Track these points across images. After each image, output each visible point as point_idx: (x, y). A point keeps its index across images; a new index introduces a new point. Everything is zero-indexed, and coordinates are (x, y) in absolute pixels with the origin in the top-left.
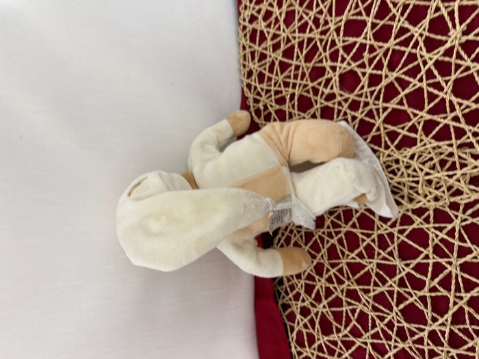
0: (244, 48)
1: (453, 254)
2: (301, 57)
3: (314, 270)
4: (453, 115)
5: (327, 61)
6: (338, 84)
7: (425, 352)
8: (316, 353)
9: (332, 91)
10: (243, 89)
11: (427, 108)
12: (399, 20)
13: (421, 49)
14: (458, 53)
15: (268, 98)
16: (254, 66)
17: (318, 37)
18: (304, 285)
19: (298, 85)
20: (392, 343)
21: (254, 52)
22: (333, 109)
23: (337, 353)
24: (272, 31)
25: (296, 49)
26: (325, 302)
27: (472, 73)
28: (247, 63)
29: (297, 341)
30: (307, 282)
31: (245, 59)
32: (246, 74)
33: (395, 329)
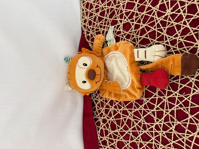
0: (83, 10)
1: (165, 94)
2: (108, 15)
3: (109, 104)
4: (166, 41)
5: (118, 18)
6: (122, 28)
7: (153, 134)
8: (108, 138)
9: (120, 30)
10: (82, 27)
11: (157, 38)
12: (148, 4)
13: (156, 16)
14: (169, 18)
15: (93, 32)
16: (87, 18)
17: (115, 8)
18: (104, 110)
19: (106, 27)
20: (141, 131)
21: (88, 12)
22: (120, 37)
23: (117, 137)
24: (96, 4)
25: (106, 13)
26: (113, 116)
27: (174, 26)
28: (84, 17)
29: (100, 134)
30: (106, 108)
31: (83, 15)
32: (84, 21)
33: (142, 125)
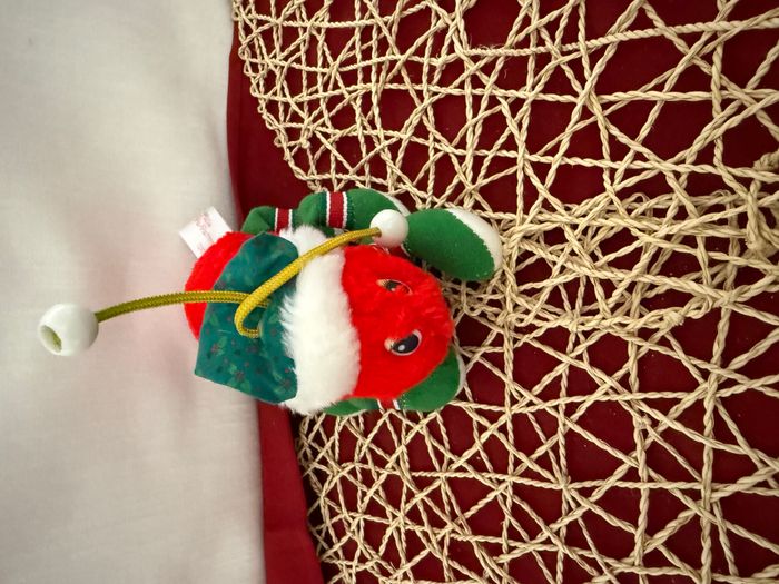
1: (700, 472)
18: (362, 523)
26: (406, 567)
